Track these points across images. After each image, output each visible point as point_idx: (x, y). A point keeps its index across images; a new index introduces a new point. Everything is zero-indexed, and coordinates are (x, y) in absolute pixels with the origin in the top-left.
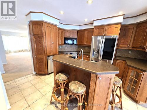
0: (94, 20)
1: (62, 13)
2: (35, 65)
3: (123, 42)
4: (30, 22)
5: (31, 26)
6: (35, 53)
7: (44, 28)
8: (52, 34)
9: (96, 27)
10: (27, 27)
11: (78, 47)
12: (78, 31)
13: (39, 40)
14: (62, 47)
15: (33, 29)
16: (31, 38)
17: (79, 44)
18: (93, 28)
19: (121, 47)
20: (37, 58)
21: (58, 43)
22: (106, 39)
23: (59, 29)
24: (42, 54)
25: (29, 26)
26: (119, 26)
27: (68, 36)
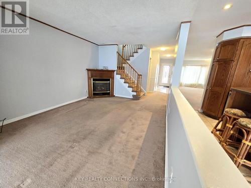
4: (220, 43)
5: (219, 49)
6: (212, 85)
7: (239, 48)
13: (225, 67)
15: (220, 53)
16: (213, 65)
20: (211, 91)
25: (217, 48)
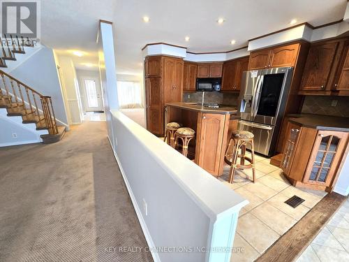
0: (250, 41)
1: (187, 39)
2: (149, 120)
3: (313, 80)
4: (146, 58)
6: (150, 102)
7: (162, 65)
8: (174, 73)
9: (253, 52)
10: (142, 64)
11: (224, 97)
12: (225, 63)
13: (156, 83)
14: (192, 97)
16: (146, 82)
17: (225, 89)
18: (248, 57)
19: (308, 91)
20: (151, 109)
21: (182, 87)
22: (266, 77)
23: (187, 63)
24: (158, 104)
25: (145, 63)
26: (297, 47)
27: (203, 74)
